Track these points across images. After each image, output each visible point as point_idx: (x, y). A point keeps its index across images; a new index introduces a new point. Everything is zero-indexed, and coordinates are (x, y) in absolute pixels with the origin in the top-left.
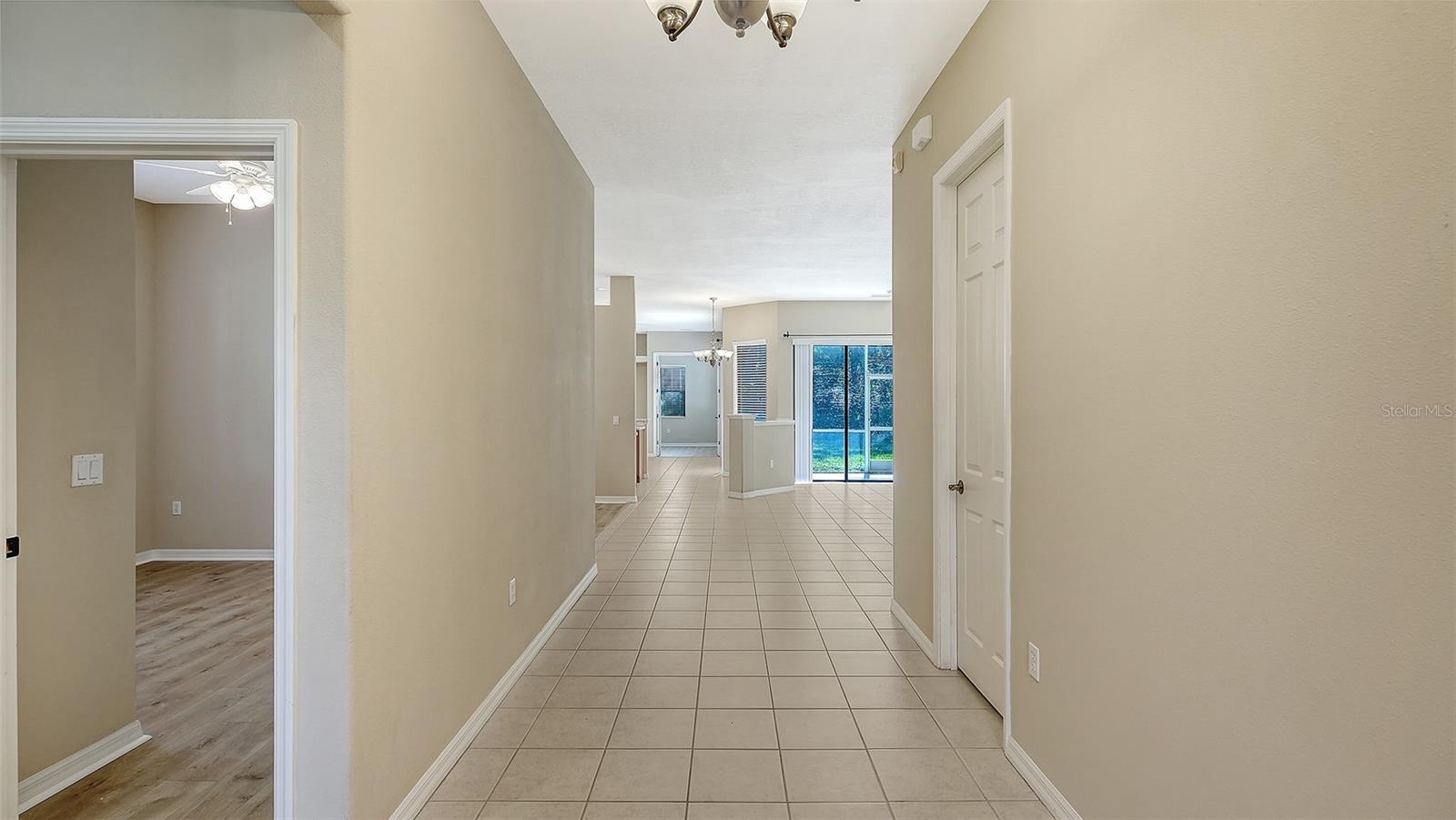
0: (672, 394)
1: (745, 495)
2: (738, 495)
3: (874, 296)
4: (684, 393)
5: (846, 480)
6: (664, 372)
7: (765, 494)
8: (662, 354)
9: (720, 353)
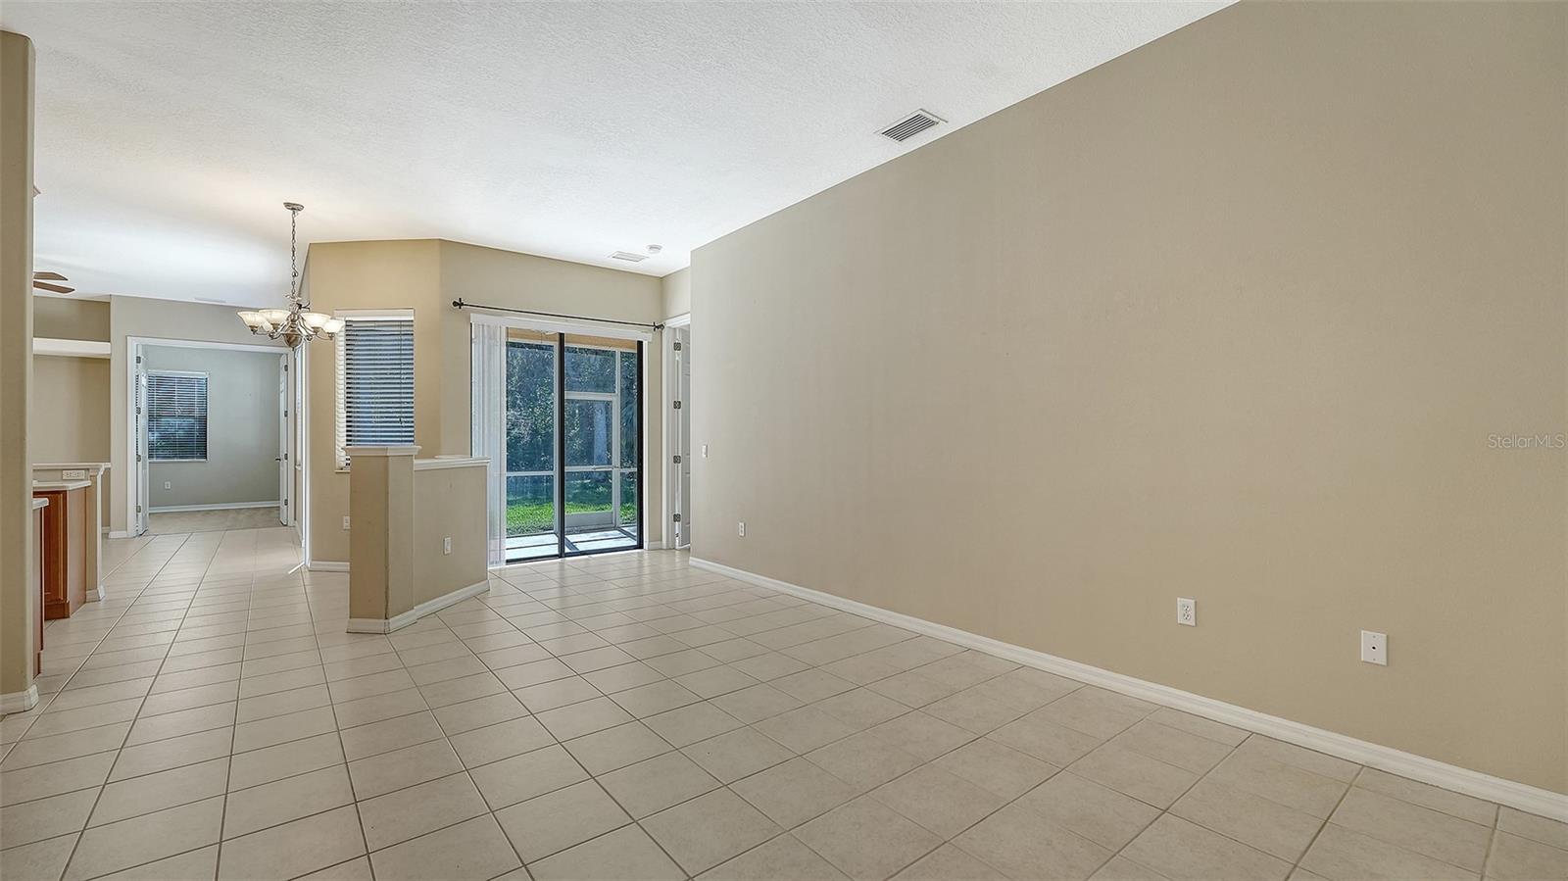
0: (178, 422)
1: (395, 622)
2: (377, 624)
3: (620, 256)
4: (203, 420)
5: (562, 555)
6: (157, 383)
7: (434, 608)
8: (147, 341)
9: (313, 319)
